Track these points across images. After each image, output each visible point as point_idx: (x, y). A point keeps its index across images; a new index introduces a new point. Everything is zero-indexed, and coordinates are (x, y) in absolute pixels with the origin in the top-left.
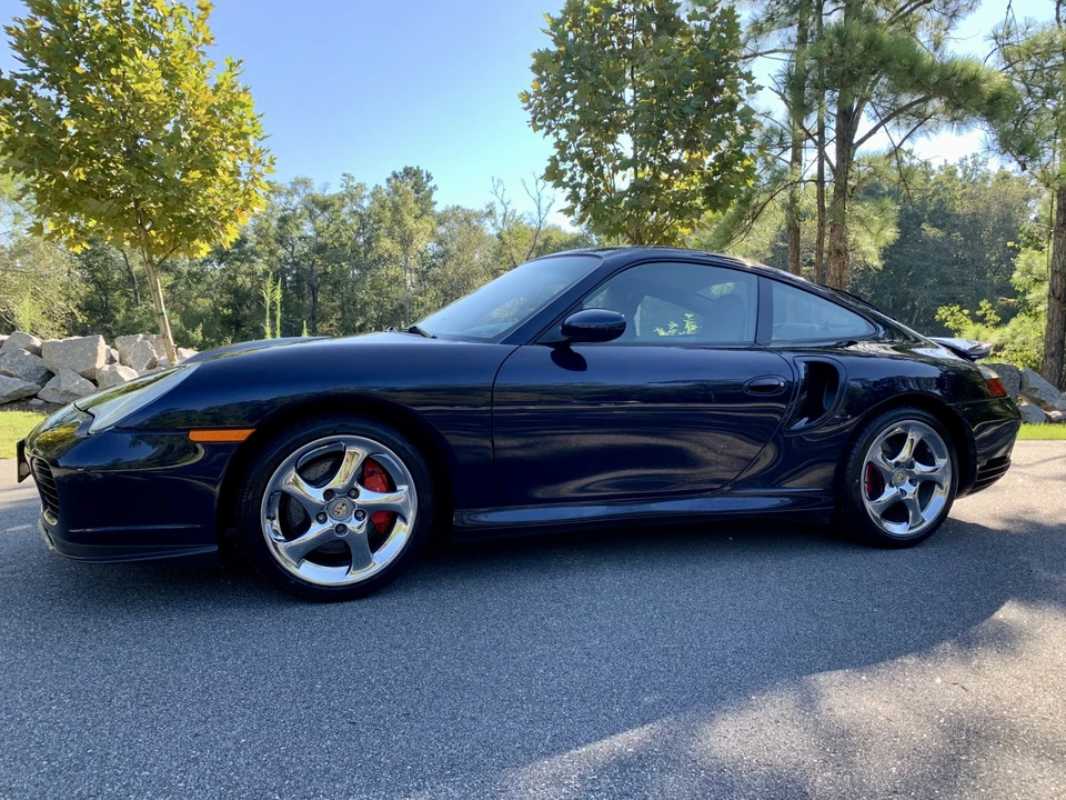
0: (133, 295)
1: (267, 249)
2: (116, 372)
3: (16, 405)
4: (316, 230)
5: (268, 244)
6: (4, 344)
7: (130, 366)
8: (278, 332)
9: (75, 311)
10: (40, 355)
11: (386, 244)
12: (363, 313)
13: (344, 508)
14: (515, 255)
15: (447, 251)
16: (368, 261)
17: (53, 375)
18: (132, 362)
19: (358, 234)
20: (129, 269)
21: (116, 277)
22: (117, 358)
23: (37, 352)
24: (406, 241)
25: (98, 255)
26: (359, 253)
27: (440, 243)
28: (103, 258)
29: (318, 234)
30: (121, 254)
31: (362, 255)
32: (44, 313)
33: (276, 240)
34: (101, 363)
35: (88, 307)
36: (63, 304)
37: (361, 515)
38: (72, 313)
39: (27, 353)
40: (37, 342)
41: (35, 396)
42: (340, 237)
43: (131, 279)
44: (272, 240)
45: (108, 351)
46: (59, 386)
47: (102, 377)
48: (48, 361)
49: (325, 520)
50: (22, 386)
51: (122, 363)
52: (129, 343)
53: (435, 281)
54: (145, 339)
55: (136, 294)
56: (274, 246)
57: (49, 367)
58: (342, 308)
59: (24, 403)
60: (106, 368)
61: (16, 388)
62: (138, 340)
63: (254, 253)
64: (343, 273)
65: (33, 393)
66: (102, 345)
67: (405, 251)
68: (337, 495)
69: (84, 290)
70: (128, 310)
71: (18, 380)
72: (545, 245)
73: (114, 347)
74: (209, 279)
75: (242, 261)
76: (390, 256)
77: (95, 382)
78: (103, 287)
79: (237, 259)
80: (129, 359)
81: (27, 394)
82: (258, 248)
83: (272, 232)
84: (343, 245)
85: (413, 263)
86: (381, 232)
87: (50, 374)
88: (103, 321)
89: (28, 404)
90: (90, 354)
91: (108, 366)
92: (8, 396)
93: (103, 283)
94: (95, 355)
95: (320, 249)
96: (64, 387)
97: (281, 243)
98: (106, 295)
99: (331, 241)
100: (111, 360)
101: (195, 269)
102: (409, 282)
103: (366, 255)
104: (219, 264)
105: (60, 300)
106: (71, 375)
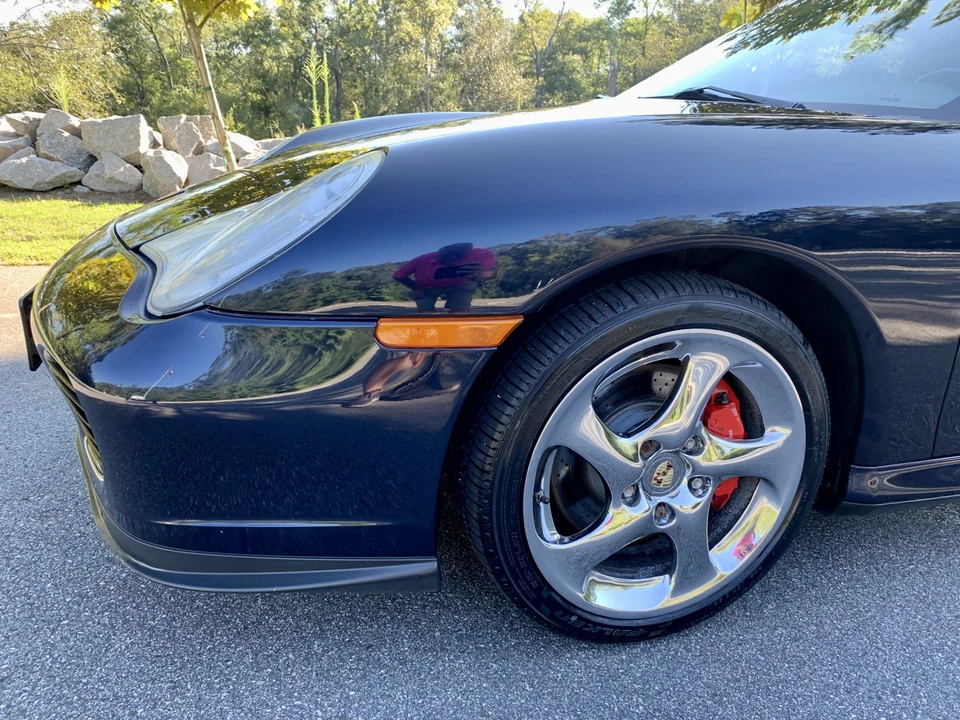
0: (166, 78)
1: (291, 32)
2: (162, 158)
3: (60, 193)
4: (338, 11)
5: (292, 26)
6: (41, 123)
7: (176, 151)
8: (328, 115)
9: (114, 92)
10: (80, 137)
11: (408, 27)
12: (385, 99)
13: (671, 472)
14: (536, 39)
15: (467, 35)
16: (388, 44)
17: (96, 159)
18: (177, 146)
19: (380, 17)
20: (160, 51)
21: (149, 58)
22: (161, 142)
23: (76, 133)
24: (427, 24)
25: (130, 36)
26: (382, 36)
27: (459, 26)
28: (135, 40)
29: (341, 16)
30: (151, 36)
31: (384, 38)
32: (84, 93)
33: (300, 22)
34: (144, 147)
35: (126, 89)
36: (102, 85)
37: (698, 484)
38: (111, 95)
39: (66, 134)
40: (75, 122)
41: (79, 183)
42: (362, 19)
43: (163, 62)
44: (295, 22)
45: (151, 133)
46: (103, 172)
47: (147, 163)
48: (91, 143)
49: (636, 497)
50: (64, 171)
51: (167, 147)
52: (172, 125)
53: (456, 67)
54: (188, 120)
55: (169, 78)
56: (298, 28)
57: (91, 150)
58: (364, 94)
59: (68, 191)
60: (151, 153)
61: (58, 174)
62: (182, 121)
63: (278, 35)
64: (366, 57)
65: (77, 179)
66: (144, 128)
67: (426, 34)
68: (663, 451)
69: (121, 71)
70: (163, 94)
71: (59, 164)
72: (566, 28)
73: (156, 129)
74: (237, 64)
75: (268, 44)
76: (411, 39)
77: (139, 167)
78: (137, 69)
79: (264, 42)
80: (174, 143)
81: (70, 181)
82: (283, 30)
83: (295, 13)
84: (365, 28)
85: (435, 46)
86: (403, 13)
87: (93, 159)
88: (141, 104)
89: (73, 192)
90: (132, 137)
91: (153, 150)
92: (50, 183)
93: (137, 66)
94: (138, 137)
95: (343, 32)
96: (108, 173)
97: (305, 25)
98: (141, 78)
99: (353, 23)
100: (155, 144)
101: (222, 52)
102: (429, 67)
103: (388, 39)
104: (245, 47)
105: (98, 80)
106: (115, 159)
